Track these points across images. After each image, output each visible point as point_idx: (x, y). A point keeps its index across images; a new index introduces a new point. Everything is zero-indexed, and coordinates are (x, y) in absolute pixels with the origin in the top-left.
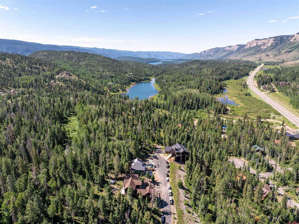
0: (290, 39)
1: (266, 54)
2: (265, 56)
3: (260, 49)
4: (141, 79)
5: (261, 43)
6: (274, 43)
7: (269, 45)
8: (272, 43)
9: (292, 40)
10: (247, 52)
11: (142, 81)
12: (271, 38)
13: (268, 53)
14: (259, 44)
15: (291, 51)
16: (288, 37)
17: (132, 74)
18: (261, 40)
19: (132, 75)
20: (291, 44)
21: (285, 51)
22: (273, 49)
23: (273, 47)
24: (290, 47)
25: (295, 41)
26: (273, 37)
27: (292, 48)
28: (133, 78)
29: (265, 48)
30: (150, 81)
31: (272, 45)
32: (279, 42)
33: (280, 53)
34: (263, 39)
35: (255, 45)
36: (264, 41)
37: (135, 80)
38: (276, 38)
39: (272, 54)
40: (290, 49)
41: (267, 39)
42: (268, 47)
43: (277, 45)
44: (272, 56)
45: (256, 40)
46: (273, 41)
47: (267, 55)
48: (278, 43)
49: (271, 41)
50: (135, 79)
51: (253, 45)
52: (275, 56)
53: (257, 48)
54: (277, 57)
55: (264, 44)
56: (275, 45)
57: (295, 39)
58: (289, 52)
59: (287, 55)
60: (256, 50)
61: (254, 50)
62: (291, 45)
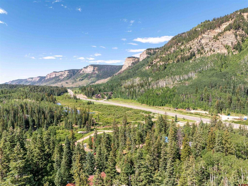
0: (80, 72)
1: (65, 82)
2: (65, 83)
3: (59, 79)
5: (59, 75)
6: (69, 74)
7: (65, 76)
8: (67, 74)
9: (81, 72)
10: (48, 81)
13: (67, 81)
14: (57, 75)
15: (83, 80)
16: (78, 70)
18: (59, 72)
20: (82, 75)
21: (79, 79)
22: (69, 78)
23: (69, 77)
24: (82, 76)
25: (84, 73)
26: (67, 70)
27: (83, 77)
29: (63, 78)
31: (67, 76)
32: (72, 74)
33: (76, 81)
34: (60, 72)
35: (54, 76)
36: (61, 73)
38: (69, 71)
39: (70, 82)
40: (82, 78)
41: (63, 71)
42: (65, 77)
44: (71, 83)
45: (54, 72)
47: (67, 83)
48: (71, 74)
49: (67, 73)
51: (53, 77)
52: (73, 83)
53: (56, 78)
54: (74, 84)
55: (62, 75)
56: (70, 76)
57: (83, 71)
58: (82, 80)
59: (81, 82)
60: (56, 80)
61: (54, 80)
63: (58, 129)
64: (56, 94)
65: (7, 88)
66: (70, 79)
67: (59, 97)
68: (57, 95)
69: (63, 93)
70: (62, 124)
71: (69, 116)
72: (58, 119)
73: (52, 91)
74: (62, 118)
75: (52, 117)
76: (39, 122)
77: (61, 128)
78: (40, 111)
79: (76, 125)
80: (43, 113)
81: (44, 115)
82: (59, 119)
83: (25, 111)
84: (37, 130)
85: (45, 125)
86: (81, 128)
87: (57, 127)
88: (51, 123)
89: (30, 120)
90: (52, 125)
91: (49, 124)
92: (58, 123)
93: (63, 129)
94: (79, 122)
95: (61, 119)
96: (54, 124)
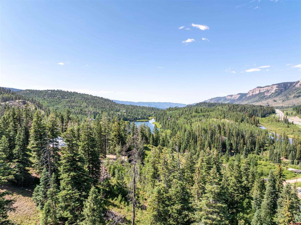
0: (295, 85)
1: (272, 99)
2: (273, 101)
3: (265, 96)
4: (137, 118)
5: (264, 91)
6: (278, 89)
7: (273, 91)
8: (276, 90)
9: (298, 86)
10: (251, 99)
11: (137, 121)
12: (274, 85)
13: (275, 99)
14: (262, 91)
16: (291, 84)
17: (125, 111)
18: (264, 87)
19: (125, 114)
20: (298, 89)
21: (293, 96)
22: (278, 95)
23: (278, 93)
24: (298, 92)
26: (276, 84)
28: (126, 116)
29: (269, 94)
30: (148, 120)
31: (276, 92)
32: (283, 88)
33: (288, 99)
35: (257, 92)
36: (267, 88)
37: (129, 119)
38: (279, 84)
39: (280, 100)
40: (299, 94)
41: (270, 86)
42: (272, 94)
43: (281, 92)
45: (258, 87)
46: (277, 88)
47: (275, 101)
48: (282, 90)
49: (275, 88)
50: (129, 117)
51: (256, 93)
52: (283, 101)
53: (260, 95)
54: (285, 102)
55: (268, 91)
58: (298, 97)
59: (296, 100)
60: (260, 97)
61: (258, 97)
62: (297, 91)
63: (260, 159)
64: (260, 115)
65: (206, 106)
66: (280, 96)
67: (263, 119)
68: (260, 117)
69: (269, 114)
70: (266, 154)
71: (276, 144)
72: (260, 147)
73: (255, 112)
74: (266, 146)
75: (254, 143)
76: (237, 147)
77: (264, 159)
78: (238, 135)
79: (287, 158)
80: (243, 137)
81: (244, 140)
82: (262, 147)
83: (222, 132)
84: (234, 156)
85: (244, 152)
86: (293, 164)
87: (259, 156)
88: (252, 150)
89: (227, 143)
90: (253, 153)
91: (248, 152)
92: (260, 152)
93: (267, 160)
94: (290, 156)
95: (265, 148)
96: (255, 152)
